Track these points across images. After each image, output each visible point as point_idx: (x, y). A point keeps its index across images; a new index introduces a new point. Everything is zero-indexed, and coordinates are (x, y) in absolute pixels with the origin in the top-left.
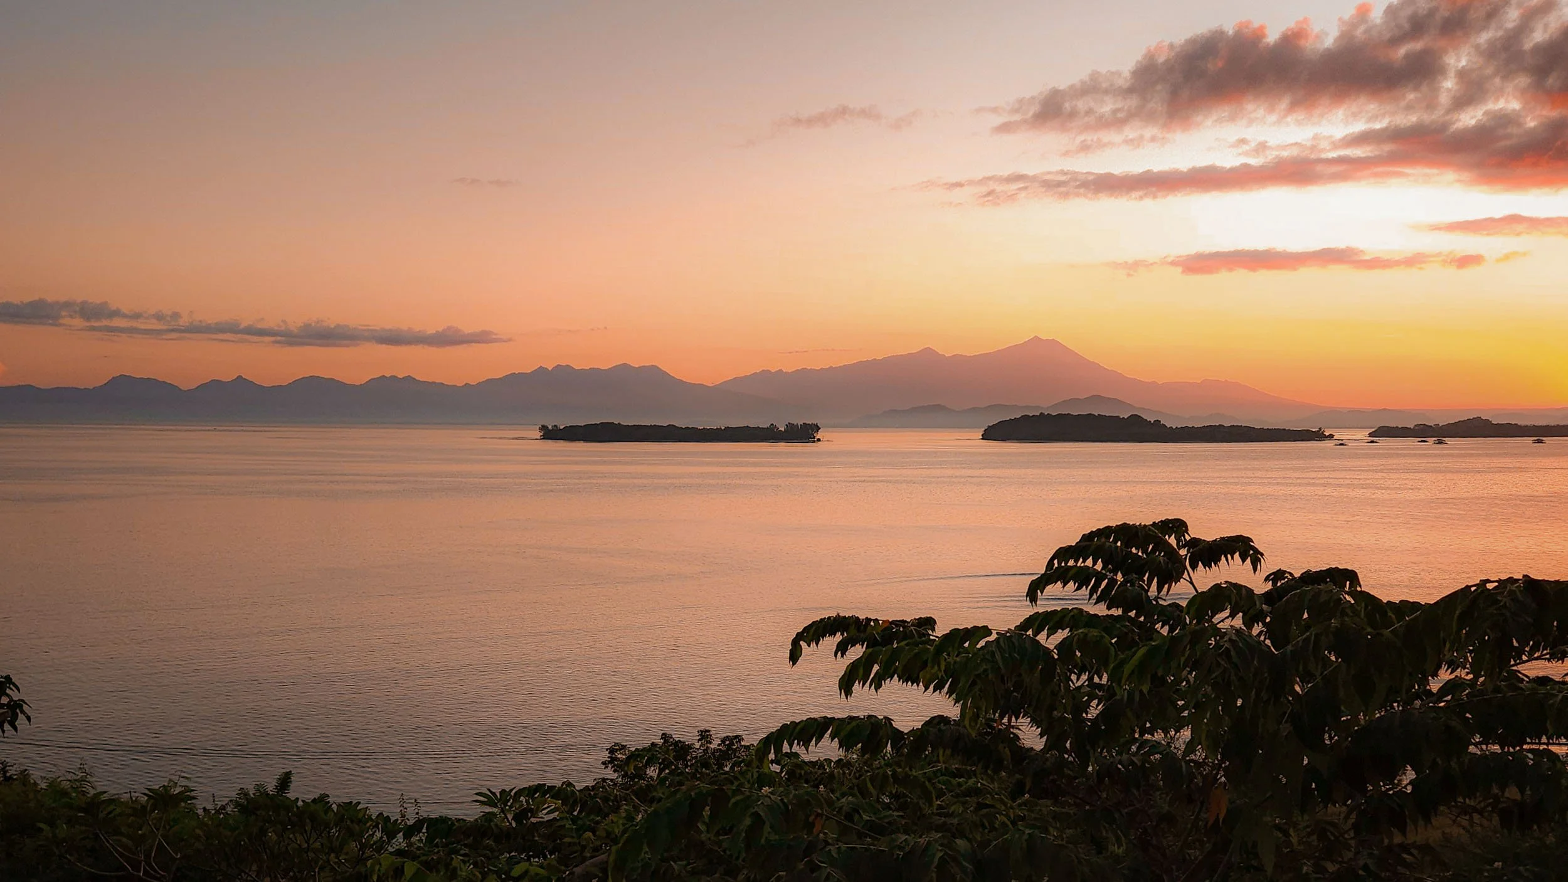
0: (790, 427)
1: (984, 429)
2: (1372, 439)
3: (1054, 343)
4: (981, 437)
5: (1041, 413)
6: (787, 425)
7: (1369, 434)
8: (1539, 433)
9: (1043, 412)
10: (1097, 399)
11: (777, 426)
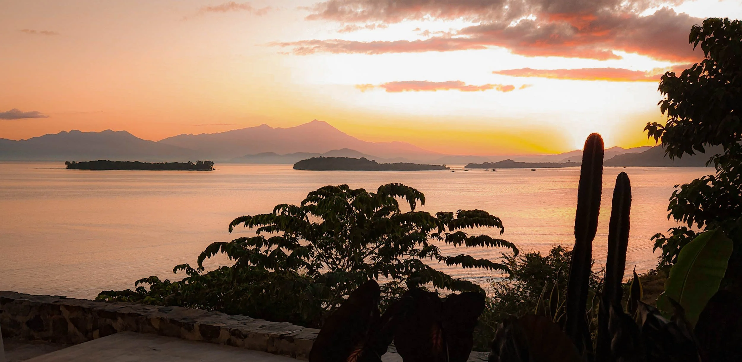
0: (199, 163)
1: (294, 164)
2: (466, 169)
3: (324, 123)
4: (293, 168)
5: (320, 157)
6: (197, 162)
7: (465, 167)
8: (534, 166)
9: (321, 156)
10: (346, 150)
11: (192, 162)
